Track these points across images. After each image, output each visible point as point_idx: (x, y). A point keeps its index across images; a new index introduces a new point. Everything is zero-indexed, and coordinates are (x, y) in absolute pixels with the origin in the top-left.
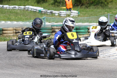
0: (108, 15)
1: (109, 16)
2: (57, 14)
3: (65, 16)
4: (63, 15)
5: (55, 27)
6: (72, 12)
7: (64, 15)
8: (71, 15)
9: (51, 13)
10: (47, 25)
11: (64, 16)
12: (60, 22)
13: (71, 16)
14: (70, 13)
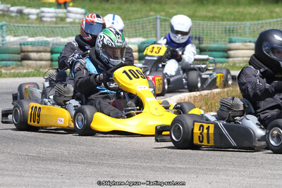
0: (156, 18)
1: (158, 21)
2: (33, 17)
3: (54, 19)
4: (49, 19)
5: (30, 48)
6: (69, 12)
7: (51, 17)
8: (67, 17)
9: (20, 12)
10: (9, 43)
11: (52, 21)
12: (40, 35)
13: (68, 20)
14: (65, 13)
